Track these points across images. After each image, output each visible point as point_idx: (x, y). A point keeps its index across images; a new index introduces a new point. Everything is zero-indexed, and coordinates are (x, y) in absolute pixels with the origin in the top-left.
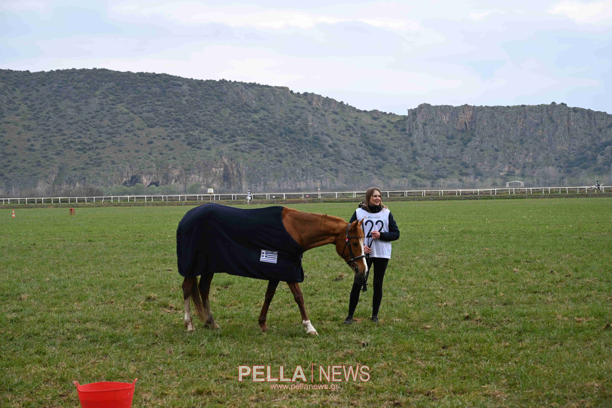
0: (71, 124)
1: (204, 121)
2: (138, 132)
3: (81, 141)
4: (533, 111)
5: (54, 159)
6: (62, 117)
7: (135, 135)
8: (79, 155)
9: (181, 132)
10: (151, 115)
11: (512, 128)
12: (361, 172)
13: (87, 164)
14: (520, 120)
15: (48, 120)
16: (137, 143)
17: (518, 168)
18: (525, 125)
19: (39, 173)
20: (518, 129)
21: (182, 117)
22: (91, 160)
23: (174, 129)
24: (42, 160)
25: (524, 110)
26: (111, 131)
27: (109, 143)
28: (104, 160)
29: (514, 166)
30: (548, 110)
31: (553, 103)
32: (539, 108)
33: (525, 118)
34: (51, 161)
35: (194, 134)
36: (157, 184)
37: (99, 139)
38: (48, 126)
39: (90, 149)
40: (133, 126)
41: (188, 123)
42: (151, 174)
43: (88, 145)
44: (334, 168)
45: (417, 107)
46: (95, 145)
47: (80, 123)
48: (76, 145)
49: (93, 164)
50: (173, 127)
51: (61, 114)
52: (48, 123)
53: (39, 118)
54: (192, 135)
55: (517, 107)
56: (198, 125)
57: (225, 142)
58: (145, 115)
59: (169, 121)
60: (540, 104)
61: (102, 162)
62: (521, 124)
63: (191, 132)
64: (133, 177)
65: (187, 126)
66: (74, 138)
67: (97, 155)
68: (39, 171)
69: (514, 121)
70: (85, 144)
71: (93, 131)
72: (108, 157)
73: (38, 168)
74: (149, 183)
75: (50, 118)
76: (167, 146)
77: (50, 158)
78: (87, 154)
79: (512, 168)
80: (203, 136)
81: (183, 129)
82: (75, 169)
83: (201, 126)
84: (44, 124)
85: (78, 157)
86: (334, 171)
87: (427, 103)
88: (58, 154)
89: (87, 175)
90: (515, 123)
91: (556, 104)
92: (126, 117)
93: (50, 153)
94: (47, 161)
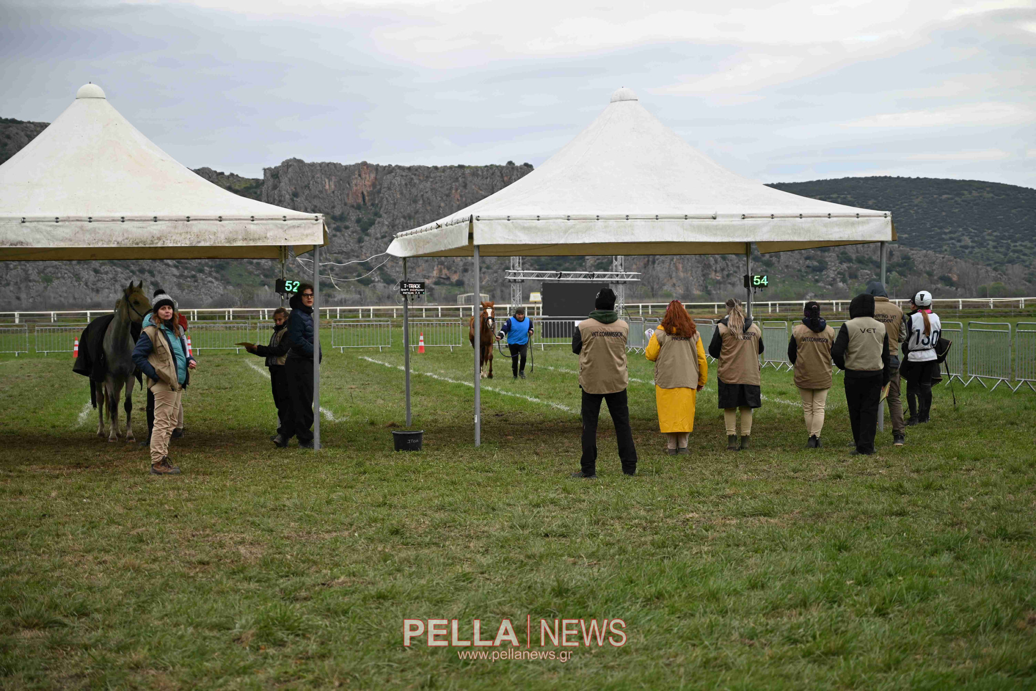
4: (478, 175)
11: (442, 205)
12: (194, 276)
14: (457, 190)
17: (455, 272)
18: (464, 199)
20: (452, 206)
25: (463, 174)
29: (449, 268)
30: (502, 175)
31: (510, 163)
32: (487, 171)
33: (465, 186)
44: (147, 268)
45: (279, 164)
55: (451, 167)
60: (489, 164)
62: (458, 196)
69: (447, 192)
79: (445, 271)
86: (147, 274)
87: (298, 158)
90: (448, 196)
91: (514, 164)
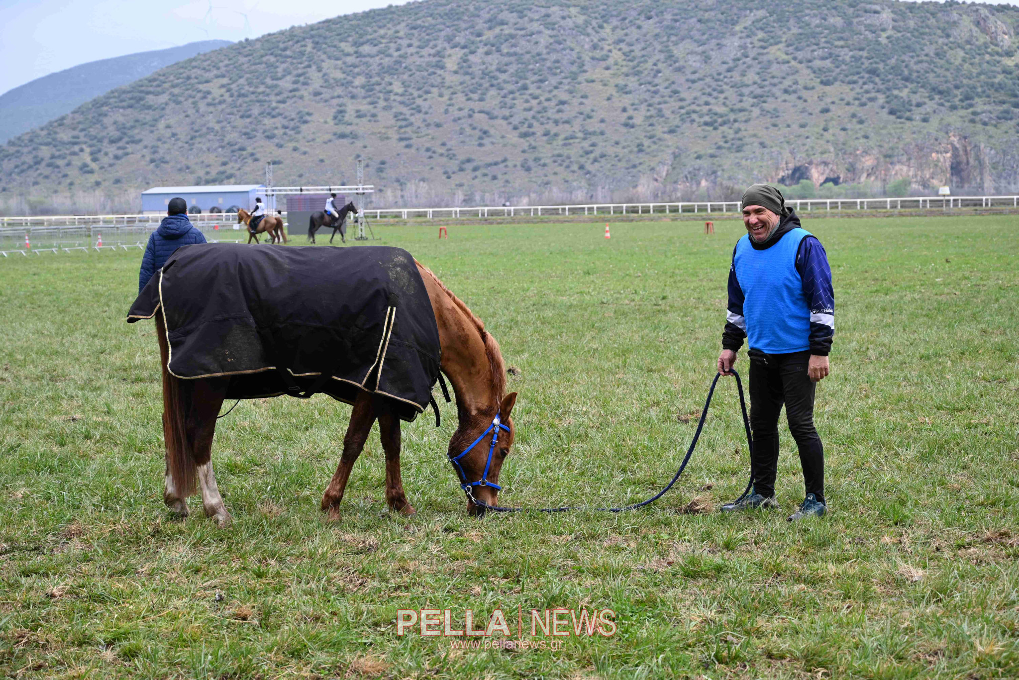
0: (693, 82)
1: (918, 72)
2: (805, 94)
3: (710, 110)
5: (664, 140)
6: (679, 70)
7: (800, 98)
8: (706, 133)
9: (878, 91)
10: (828, 63)
13: (719, 148)
15: (655, 76)
16: (803, 111)
19: (640, 164)
21: (881, 66)
22: (726, 142)
23: (866, 87)
24: (646, 142)
26: (759, 91)
27: (756, 111)
28: (747, 140)
34: (661, 143)
35: (901, 95)
36: (836, 181)
37: (739, 106)
38: (657, 85)
39: (724, 123)
40: (796, 83)
41: (890, 77)
42: (826, 164)
43: (721, 116)
46: (732, 117)
47: (708, 80)
48: (701, 116)
49: (729, 149)
50: (865, 83)
51: (677, 64)
52: (656, 81)
53: (642, 72)
54: (896, 97)
56: (906, 79)
57: (954, 108)
58: (817, 63)
59: (858, 73)
61: (743, 145)
63: (896, 92)
64: (796, 170)
65: (889, 81)
66: (698, 105)
67: (736, 133)
68: (641, 161)
70: (716, 114)
71: (730, 93)
72: (755, 135)
73: (640, 155)
74: (822, 179)
75: (659, 71)
76: (854, 116)
77: (660, 139)
78: (719, 131)
80: (915, 99)
81: (882, 87)
82: (699, 157)
83: (912, 82)
84: (649, 83)
85: (705, 137)
88: (671, 131)
89: (719, 166)
92: (785, 67)
93: (659, 130)
94: (655, 143)
